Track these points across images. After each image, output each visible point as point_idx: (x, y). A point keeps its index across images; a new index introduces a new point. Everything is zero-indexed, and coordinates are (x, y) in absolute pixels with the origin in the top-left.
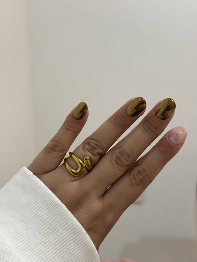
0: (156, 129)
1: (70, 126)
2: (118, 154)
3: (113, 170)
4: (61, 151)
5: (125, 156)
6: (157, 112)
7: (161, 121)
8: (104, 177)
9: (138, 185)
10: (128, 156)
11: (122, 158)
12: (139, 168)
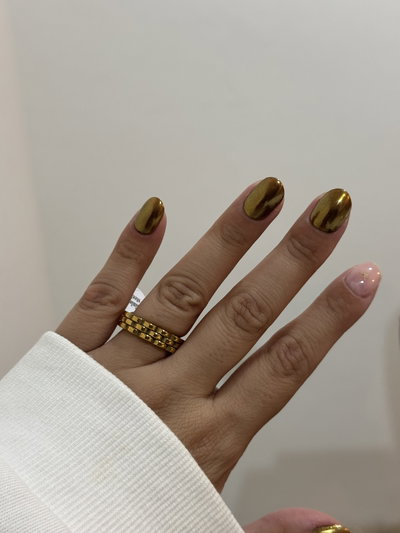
0: (314, 252)
1: (130, 249)
2: (238, 306)
3: (230, 338)
4: (114, 302)
5: (254, 310)
6: (315, 217)
7: (323, 234)
8: (211, 355)
9: (287, 375)
10: (260, 309)
11: (248, 314)
12: (288, 340)
